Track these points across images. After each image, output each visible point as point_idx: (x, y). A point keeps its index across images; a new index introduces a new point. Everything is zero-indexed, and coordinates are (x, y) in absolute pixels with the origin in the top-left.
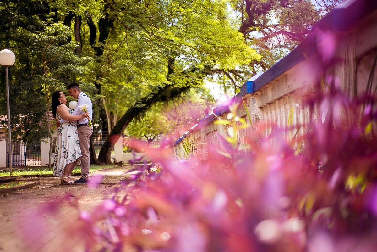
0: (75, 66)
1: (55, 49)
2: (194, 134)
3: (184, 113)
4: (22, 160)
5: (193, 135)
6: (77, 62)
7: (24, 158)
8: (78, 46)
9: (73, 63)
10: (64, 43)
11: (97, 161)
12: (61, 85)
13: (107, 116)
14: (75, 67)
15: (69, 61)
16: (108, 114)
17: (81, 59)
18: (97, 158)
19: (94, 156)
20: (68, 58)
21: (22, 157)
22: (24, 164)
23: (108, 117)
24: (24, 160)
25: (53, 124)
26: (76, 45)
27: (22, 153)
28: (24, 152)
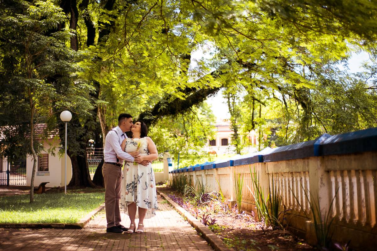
0: (69, 62)
1: (42, 40)
2: (265, 164)
3: (194, 129)
4: (5, 178)
5: (263, 165)
6: (72, 58)
7: (7, 176)
8: (73, 34)
9: (66, 58)
10: (54, 30)
11: (92, 183)
12: (49, 87)
13: (103, 130)
14: (69, 64)
15: (61, 55)
16: (104, 128)
17: (78, 53)
18: (92, 179)
19: (89, 177)
20: (60, 51)
21: (5, 175)
22: (6, 183)
23: (103, 132)
24: (7, 178)
25: (41, 138)
26: (71, 34)
27: (5, 171)
28: (7, 170)
